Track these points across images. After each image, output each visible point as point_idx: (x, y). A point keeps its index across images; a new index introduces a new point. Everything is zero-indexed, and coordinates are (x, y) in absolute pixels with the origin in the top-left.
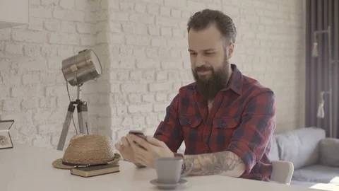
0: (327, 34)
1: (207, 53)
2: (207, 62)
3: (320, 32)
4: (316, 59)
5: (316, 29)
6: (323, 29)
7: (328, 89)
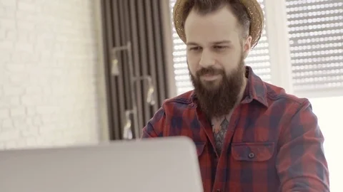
0: (126, 51)
1: (217, 47)
2: (217, 61)
3: (118, 48)
4: (116, 78)
5: (114, 45)
6: (121, 45)
7: (131, 108)
